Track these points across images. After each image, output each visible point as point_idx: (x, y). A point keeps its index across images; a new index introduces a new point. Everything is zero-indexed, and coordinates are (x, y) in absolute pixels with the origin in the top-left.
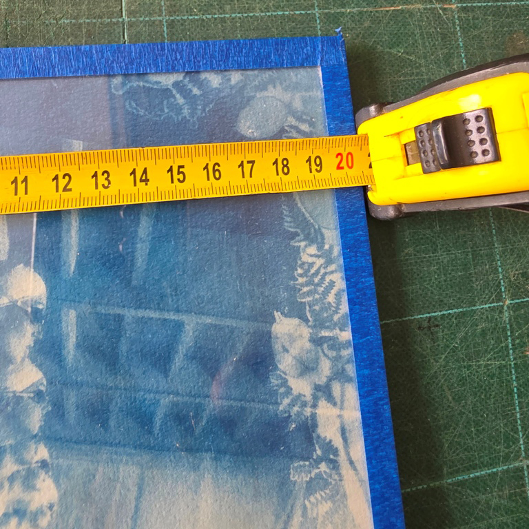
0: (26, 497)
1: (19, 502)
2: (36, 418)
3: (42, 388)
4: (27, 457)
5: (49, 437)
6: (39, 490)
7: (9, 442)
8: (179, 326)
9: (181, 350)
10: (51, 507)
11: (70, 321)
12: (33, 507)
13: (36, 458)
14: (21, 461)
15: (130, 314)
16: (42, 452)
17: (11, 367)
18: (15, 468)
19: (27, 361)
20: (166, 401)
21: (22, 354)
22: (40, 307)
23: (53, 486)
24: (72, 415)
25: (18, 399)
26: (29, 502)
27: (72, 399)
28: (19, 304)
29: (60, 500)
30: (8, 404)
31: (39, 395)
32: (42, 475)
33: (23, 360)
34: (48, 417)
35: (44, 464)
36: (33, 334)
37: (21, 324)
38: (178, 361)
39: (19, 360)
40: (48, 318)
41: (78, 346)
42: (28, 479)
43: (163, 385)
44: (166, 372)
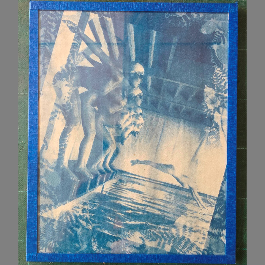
0: (136, 121)
1: (134, 121)
2: (139, 102)
3: (141, 95)
4: (137, 111)
5: (142, 107)
6: (139, 120)
7: (133, 107)
8: (178, 85)
9: (178, 91)
10: (142, 124)
11: (149, 79)
12: (138, 123)
13: (139, 112)
14: (136, 112)
15: (165, 80)
16: (140, 111)
17: (134, 89)
18: (134, 113)
19: (138, 88)
20: (173, 104)
21: (137, 86)
22: (142, 74)
23: (143, 119)
24: (148, 103)
25: (135, 97)
26: (137, 122)
27: (149, 99)
28: (137, 73)
29: (144, 123)
30: (133, 98)
31: (140, 97)
32: (140, 116)
33: (137, 87)
34: (143, 102)
35: (141, 114)
36: (140, 81)
37: (137, 78)
38: (177, 94)
39: (136, 87)
40: (143, 78)
41: (151, 86)
42: (137, 117)
43: (172, 100)
44: (173, 97)
